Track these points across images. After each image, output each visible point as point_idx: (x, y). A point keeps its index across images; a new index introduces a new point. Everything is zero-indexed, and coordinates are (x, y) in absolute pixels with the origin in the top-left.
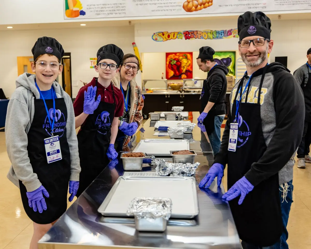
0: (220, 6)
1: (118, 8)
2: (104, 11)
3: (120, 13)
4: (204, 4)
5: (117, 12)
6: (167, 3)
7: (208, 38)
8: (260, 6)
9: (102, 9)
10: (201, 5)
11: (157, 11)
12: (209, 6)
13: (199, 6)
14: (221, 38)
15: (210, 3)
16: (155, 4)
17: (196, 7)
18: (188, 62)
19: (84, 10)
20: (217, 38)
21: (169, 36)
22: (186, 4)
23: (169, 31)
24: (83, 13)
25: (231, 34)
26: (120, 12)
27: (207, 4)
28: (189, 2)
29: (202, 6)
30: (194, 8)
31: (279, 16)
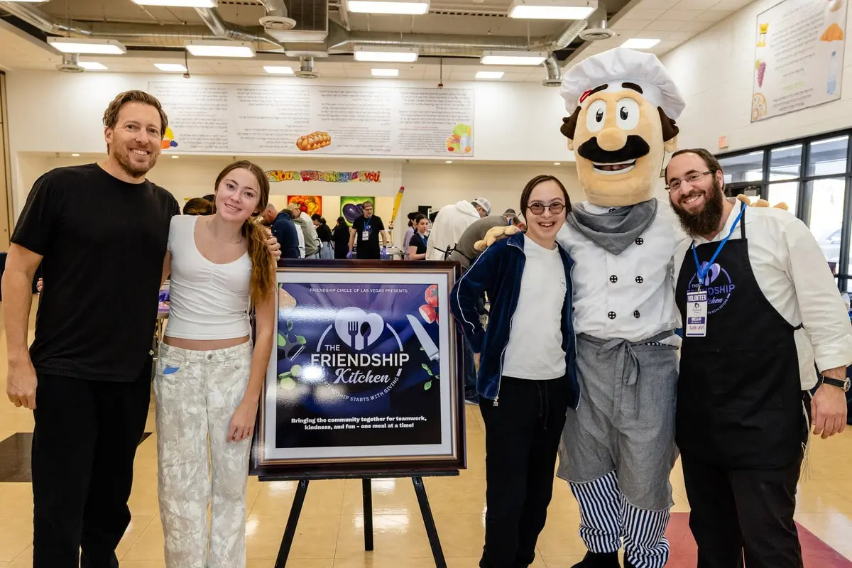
0: (339, 146)
1: (219, 141)
2: (201, 143)
3: (221, 147)
4: (321, 143)
5: (218, 145)
6: (278, 139)
7: (330, 181)
8: (383, 148)
9: (199, 141)
10: (317, 144)
11: (266, 147)
12: (326, 145)
13: (315, 145)
14: (345, 181)
15: (328, 142)
16: (264, 139)
17: (312, 145)
18: (316, 207)
19: (176, 141)
20: (341, 181)
21: (283, 176)
22: (300, 141)
23: (284, 170)
24: (174, 144)
25: (356, 177)
26: (221, 145)
27: (324, 143)
28: (303, 140)
29: (319, 144)
30: (309, 146)
31: (408, 160)
